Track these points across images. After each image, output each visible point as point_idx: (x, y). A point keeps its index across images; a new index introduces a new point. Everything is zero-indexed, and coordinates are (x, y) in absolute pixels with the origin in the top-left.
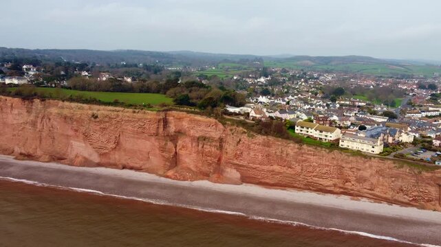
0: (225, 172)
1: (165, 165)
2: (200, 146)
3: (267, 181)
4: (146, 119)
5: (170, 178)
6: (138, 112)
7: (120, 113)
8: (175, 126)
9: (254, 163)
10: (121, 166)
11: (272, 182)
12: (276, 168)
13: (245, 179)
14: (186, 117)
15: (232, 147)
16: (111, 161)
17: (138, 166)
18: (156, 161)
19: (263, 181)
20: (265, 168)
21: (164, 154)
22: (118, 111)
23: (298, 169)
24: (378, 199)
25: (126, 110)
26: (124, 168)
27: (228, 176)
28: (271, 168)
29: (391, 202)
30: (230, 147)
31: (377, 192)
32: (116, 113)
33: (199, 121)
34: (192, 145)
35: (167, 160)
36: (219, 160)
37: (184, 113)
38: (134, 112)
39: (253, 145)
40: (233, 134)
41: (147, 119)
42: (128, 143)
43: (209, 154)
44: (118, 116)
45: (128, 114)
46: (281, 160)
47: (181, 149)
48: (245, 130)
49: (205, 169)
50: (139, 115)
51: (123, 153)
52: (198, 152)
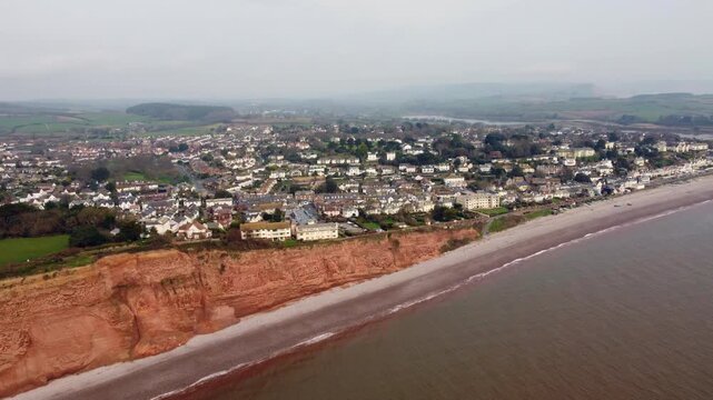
0: (212, 314)
1: (124, 341)
2: (171, 293)
3: (266, 304)
4: (74, 283)
5: (150, 355)
6: (54, 276)
7: (18, 289)
8: (112, 279)
9: (248, 288)
10: (43, 380)
11: (271, 303)
12: (270, 285)
13: (241, 313)
14: (129, 259)
15: (214, 279)
16: (21, 380)
17: (77, 364)
18: (103, 344)
19: (261, 306)
20: (260, 289)
21: (118, 326)
22: (11, 286)
23: (290, 277)
24: (360, 279)
25: (29, 278)
26: (51, 378)
27: (218, 318)
28: (265, 287)
29: (369, 277)
30: (212, 280)
31: (357, 273)
32: (8, 290)
33: (155, 258)
34: (156, 296)
35: (127, 332)
36: (203, 302)
37: (124, 254)
38: (46, 278)
39: (242, 267)
40: (207, 262)
41: (78, 281)
42: (47, 335)
43: (188, 299)
44: (15, 295)
45: (36, 285)
46: (272, 274)
47: (139, 309)
48: (224, 252)
49: (186, 322)
50: (60, 280)
51: (43, 355)
52: (170, 303)
